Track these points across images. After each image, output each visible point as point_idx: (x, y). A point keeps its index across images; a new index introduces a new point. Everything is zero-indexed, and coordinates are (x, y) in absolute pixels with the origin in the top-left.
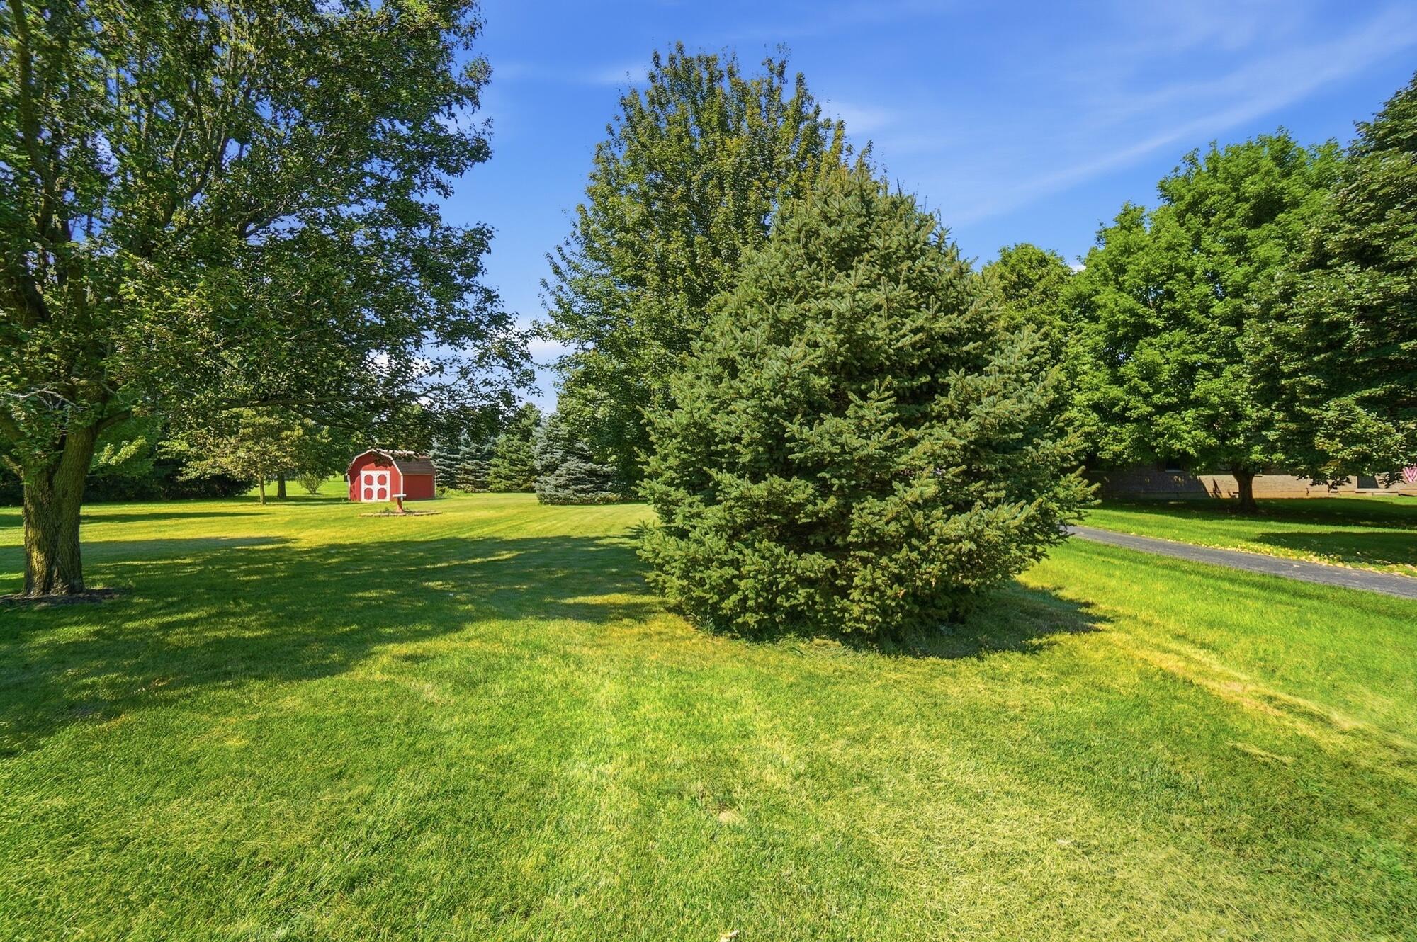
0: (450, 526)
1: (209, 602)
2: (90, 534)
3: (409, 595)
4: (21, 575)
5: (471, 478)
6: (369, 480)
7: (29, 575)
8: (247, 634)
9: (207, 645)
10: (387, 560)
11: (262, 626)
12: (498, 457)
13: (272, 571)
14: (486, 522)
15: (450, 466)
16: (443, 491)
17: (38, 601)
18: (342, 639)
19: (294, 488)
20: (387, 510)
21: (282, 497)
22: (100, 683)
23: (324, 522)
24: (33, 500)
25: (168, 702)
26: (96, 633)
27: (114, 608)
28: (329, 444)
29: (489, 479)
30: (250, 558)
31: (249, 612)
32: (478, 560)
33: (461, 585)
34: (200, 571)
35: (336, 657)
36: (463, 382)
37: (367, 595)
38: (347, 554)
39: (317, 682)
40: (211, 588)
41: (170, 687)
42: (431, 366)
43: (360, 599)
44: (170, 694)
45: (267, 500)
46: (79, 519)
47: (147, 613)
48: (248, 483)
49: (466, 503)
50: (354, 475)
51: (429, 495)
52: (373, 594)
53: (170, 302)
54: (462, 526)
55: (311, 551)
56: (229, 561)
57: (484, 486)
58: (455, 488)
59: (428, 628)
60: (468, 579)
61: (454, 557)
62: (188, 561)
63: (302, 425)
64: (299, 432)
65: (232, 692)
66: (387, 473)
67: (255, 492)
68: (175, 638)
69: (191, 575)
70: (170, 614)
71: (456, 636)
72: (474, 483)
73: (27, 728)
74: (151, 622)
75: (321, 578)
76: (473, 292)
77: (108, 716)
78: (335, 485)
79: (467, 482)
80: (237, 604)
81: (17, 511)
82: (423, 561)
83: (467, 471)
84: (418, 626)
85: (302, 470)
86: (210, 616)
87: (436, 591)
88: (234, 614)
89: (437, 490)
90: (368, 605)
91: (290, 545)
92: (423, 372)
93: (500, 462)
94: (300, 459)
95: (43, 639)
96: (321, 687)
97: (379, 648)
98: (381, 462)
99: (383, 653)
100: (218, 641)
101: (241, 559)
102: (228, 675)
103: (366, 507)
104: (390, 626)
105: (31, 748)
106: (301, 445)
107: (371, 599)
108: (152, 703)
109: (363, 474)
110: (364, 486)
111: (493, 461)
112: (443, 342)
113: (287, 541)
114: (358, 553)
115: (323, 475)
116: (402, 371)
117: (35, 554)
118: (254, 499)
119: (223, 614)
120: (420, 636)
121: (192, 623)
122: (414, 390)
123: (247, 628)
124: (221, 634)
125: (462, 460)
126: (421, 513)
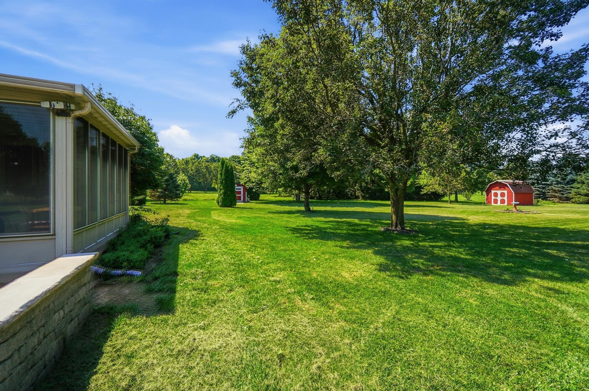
0: (550, 220)
1: (442, 240)
3: (538, 255)
4: (390, 222)
5: (556, 195)
6: (496, 195)
7: (392, 222)
8: (462, 256)
9: (448, 257)
10: (518, 235)
11: (467, 254)
13: (462, 231)
14: (577, 221)
15: (543, 188)
16: (538, 201)
17: (395, 230)
18: (507, 269)
19: (461, 198)
20: (508, 210)
21: (457, 201)
22: (420, 262)
23: (477, 213)
24: (393, 199)
25: (443, 276)
26: (412, 244)
27: (415, 237)
28: (477, 179)
29: (570, 196)
30: (452, 225)
31: (459, 247)
32: (579, 243)
33: (572, 254)
34: (436, 228)
35: (507, 277)
37: (512, 250)
38: (494, 229)
40: (442, 235)
41: (440, 269)
43: (509, 251)
44: (440, 272)
45: (452, 202)
46: (403, 206)
47: (424, 240)
48: (444, 195)
49: (555, 209)
50: (488, 192)
51: (531, 204)
52: (515, 250)
54: (558, 221)
55: (476, 225)
56: (445, 225)
57: (568, 199)
58: (547, 200)
59: (556, 275)
60: (577, 253)
61: (561, 239)
62: (430, 223)
65: (464, 279)
66: (506, 192)
67: (446, 198)
68: (436, 251)
69: (433, 229)
70: (431, 242)
72: (560, 198)
73: (404, 271)
74: (427, 244)
75: (486, 238)
77: (425, 274)
78: (478, 197)
79: (555, 197)
80: (454, 243)
82: (538, 237)
83: (555, 191)
84: (550, 273)
85: (465, 190)
86: (445, 246)
87: (555, 256)
88: (454, 247)
89: (535, 201)
90: (514, 256)
91: (465, 221)
93: (579, 185)
94: (465, 186)
95: (399, 243)
97: (527, 278)
98: (502, 186)
99: (533, 282)
100: (451, 256)
101: (448, 225)
102: (460, 271)
103: (495, 207)
104: (532, 269)
105: (407, 278)
106: (465, 179)
107: (514, 252)
108: (437, 274)
109: (493, 192)
110: (493, 198)
111: (574, 185)
113: (464, 220)
114: (501, 229)
115: (473, 192)
117: (393, 216)
118: (446, 201)
119: (450, 246)
120: (552, 278)
121: (440, 247)
123: (462, 254)
124: (453, 254)
125: (551, 185)
126: (528, 212)
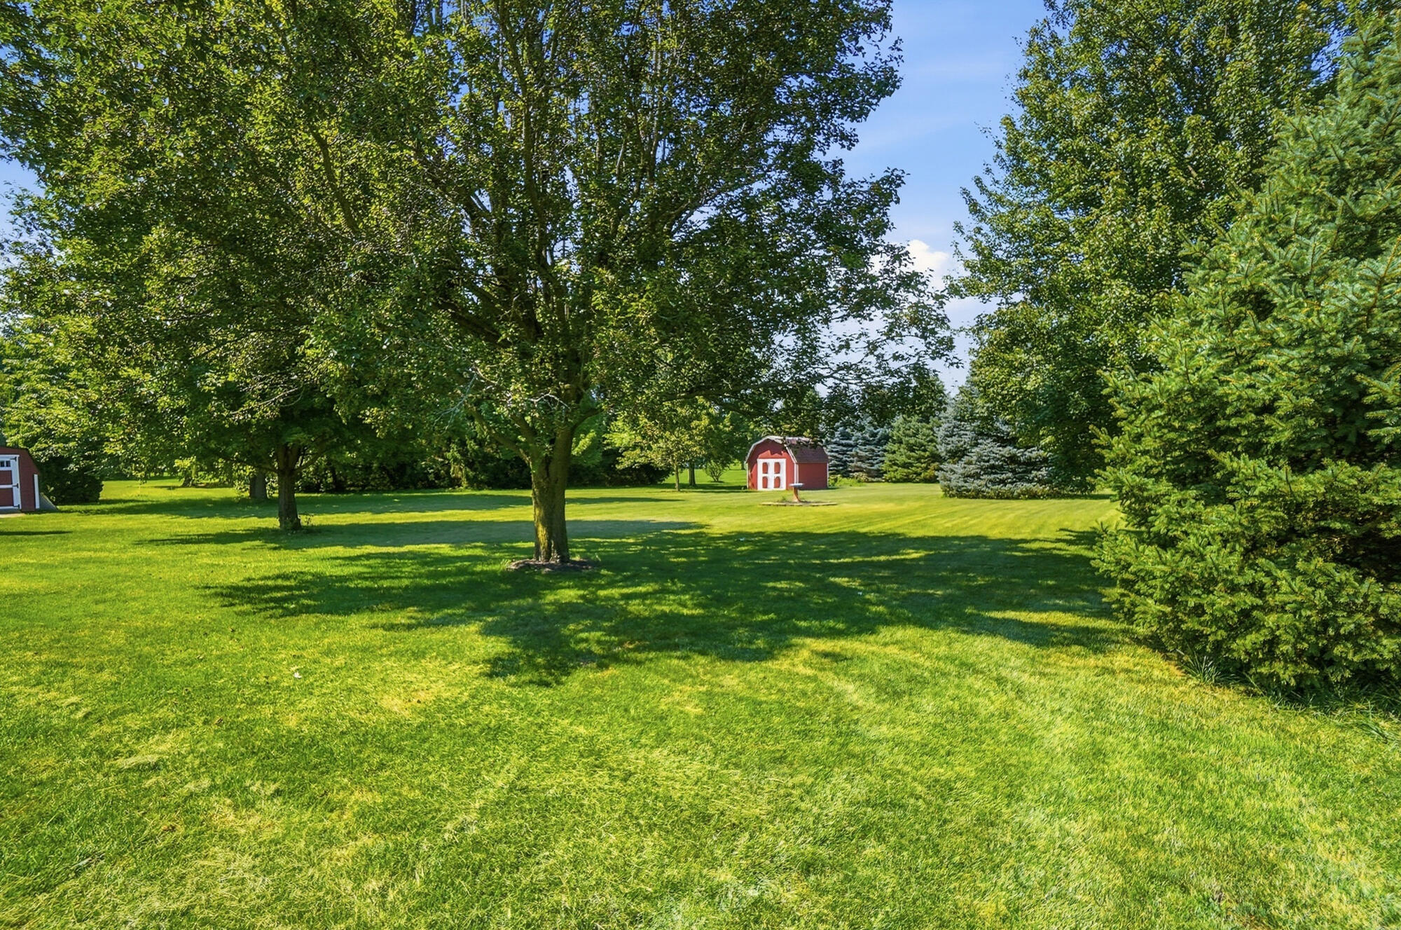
0: (847, 518)
1: (650, 580)
2: (572, 513)
3: (819, 590)
4: (532, 544)
5: (864, 466)
6: (765, 466)
7: (538, 546)
8: (685, 611)
9: (658, 617)
10: (794, 552)
11: (696, 606)
12: (894, 442)
13: (695, 554)
14: (886, 516)
15: (844, 453)
16: (836, 480)
17: (544, 566)
18: (763, 626)
19: (702, 476)
20: (784, 500)
21: (692, 485)
22: (592, 638)
23: (729, 510)
24: (538, 484)
25: (639, 663)
26: (582, 597)
27: (591, 577)
28: (731, 433)
29: (884, 467)
30: (677, 541)
31: (684, 592)
32: (882, 558)
33: (869, 582)
34: (642, 551)
35: (760, 643)
36: (872, 358)
37: (779, 585)
38: (754, 543)
39: (748, 665)
40: (653, 567)
41: (637, 650)
42: (837, 344)
43: (774, 589)
44: (632, 655)
45: (682, 487)
46: (564, 501)
47: (611, 584)
48: (667, 471)
49: (862, 495)
50: (752, 463)
51: (824, 486)
52: (783, 585)
53: (626, 307)
54: (861, 518)
55: (724, 537)
56: (661, 542)
57: (879, 474)
58: (848, 477)
59: (841, 626)
60: (877, 578)
61: (858, 553)
62: (631, 541)
63: (708, 414)
64: (705, 421)
65: (682, 663)
66: (783, 462)
67: (671, 479)
68: (635, 607)
69: (636, 554)
70: (627, 587)
71: (872, 638)
72: (869, 473)
73: (554, 667)
74: (615, 592)
75: (736, 565)
76: (879, 253)
77: (602, 666)
78: (734, 473)
79: (860, 470)
80: (674, 584)
81: (528, 493)
82: (823, 555)
83: (861, 459)
84: (832, 623)
85: (708, 458)
86: (655, 592)
87: (845, 588)
88: (673, 592)
89: (830, 479)
90: (781, 596)
91: (704, 530)
92: (829, 351)
93: (895, 447)
94: (708, 448)
95: (550, 598)
96: (754, 672)
97: (796, 640)
98: (776, 449)
99: (803, 646)
100: (664, 614)
101: (669, 542)
102: (676, 647)
103: (765, 496)
104: (805, 620)
105: (558, 683)
106: (708, 434)
107: (781, 590)
108: (627, 661)
109: (760, 462)
110: (760, 475)
111: (888, 447)
112: (848, 315)
113: (702, 527)
114: (766, 543)
115: (725, 463)
116: (809, 350)
117: (540, 528)
118: (671, 486)
119: (665, 591)
120: (834, 634)
121: (643, 596)
122: (821, 372)
123: (685, 606)
124: (667, 609)
125: (856, 446)
126: (818, 503)
